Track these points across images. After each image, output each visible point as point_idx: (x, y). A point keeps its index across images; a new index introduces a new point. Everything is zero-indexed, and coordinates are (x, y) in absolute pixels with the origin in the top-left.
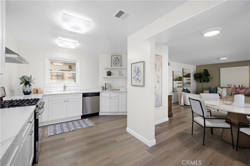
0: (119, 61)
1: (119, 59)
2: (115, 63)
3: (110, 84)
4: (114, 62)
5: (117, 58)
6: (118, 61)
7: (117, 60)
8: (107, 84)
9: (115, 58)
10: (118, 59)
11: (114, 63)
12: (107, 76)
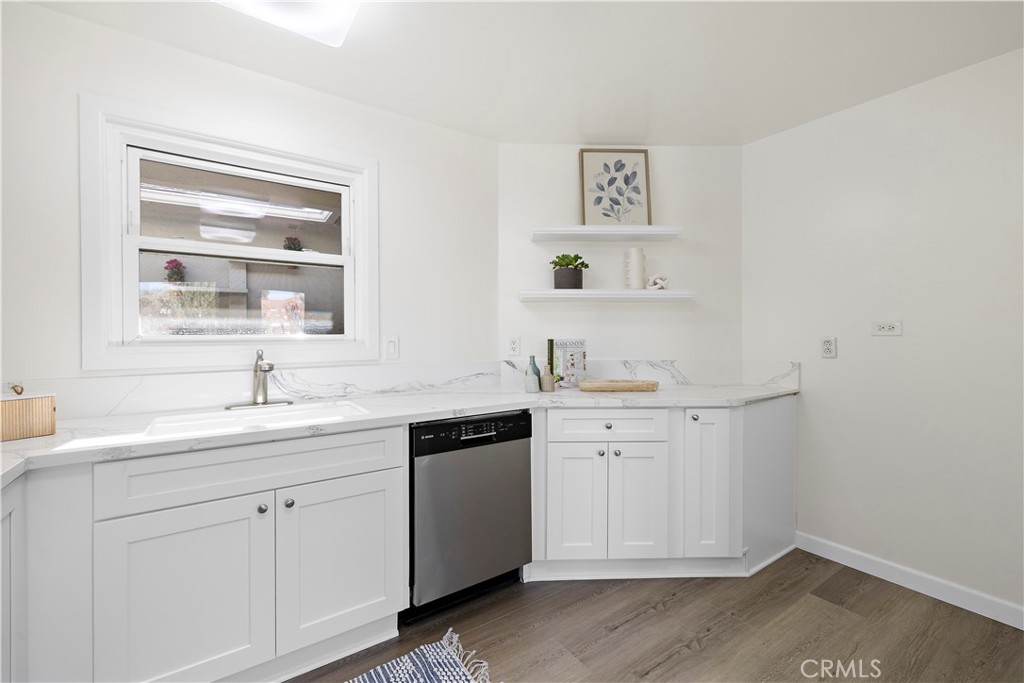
0: (636, 190)
1: (634, 174)
2: (606, 203)
3: (582, 343)
4: (601, 194)
5: (620, 166)
6: (624, 187)
7: (620, 182)
8: (564, 345)
9: (606, 165)
10: (628, 171)
11: (599, 200)
12: (558, 286)
